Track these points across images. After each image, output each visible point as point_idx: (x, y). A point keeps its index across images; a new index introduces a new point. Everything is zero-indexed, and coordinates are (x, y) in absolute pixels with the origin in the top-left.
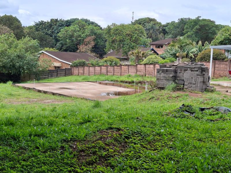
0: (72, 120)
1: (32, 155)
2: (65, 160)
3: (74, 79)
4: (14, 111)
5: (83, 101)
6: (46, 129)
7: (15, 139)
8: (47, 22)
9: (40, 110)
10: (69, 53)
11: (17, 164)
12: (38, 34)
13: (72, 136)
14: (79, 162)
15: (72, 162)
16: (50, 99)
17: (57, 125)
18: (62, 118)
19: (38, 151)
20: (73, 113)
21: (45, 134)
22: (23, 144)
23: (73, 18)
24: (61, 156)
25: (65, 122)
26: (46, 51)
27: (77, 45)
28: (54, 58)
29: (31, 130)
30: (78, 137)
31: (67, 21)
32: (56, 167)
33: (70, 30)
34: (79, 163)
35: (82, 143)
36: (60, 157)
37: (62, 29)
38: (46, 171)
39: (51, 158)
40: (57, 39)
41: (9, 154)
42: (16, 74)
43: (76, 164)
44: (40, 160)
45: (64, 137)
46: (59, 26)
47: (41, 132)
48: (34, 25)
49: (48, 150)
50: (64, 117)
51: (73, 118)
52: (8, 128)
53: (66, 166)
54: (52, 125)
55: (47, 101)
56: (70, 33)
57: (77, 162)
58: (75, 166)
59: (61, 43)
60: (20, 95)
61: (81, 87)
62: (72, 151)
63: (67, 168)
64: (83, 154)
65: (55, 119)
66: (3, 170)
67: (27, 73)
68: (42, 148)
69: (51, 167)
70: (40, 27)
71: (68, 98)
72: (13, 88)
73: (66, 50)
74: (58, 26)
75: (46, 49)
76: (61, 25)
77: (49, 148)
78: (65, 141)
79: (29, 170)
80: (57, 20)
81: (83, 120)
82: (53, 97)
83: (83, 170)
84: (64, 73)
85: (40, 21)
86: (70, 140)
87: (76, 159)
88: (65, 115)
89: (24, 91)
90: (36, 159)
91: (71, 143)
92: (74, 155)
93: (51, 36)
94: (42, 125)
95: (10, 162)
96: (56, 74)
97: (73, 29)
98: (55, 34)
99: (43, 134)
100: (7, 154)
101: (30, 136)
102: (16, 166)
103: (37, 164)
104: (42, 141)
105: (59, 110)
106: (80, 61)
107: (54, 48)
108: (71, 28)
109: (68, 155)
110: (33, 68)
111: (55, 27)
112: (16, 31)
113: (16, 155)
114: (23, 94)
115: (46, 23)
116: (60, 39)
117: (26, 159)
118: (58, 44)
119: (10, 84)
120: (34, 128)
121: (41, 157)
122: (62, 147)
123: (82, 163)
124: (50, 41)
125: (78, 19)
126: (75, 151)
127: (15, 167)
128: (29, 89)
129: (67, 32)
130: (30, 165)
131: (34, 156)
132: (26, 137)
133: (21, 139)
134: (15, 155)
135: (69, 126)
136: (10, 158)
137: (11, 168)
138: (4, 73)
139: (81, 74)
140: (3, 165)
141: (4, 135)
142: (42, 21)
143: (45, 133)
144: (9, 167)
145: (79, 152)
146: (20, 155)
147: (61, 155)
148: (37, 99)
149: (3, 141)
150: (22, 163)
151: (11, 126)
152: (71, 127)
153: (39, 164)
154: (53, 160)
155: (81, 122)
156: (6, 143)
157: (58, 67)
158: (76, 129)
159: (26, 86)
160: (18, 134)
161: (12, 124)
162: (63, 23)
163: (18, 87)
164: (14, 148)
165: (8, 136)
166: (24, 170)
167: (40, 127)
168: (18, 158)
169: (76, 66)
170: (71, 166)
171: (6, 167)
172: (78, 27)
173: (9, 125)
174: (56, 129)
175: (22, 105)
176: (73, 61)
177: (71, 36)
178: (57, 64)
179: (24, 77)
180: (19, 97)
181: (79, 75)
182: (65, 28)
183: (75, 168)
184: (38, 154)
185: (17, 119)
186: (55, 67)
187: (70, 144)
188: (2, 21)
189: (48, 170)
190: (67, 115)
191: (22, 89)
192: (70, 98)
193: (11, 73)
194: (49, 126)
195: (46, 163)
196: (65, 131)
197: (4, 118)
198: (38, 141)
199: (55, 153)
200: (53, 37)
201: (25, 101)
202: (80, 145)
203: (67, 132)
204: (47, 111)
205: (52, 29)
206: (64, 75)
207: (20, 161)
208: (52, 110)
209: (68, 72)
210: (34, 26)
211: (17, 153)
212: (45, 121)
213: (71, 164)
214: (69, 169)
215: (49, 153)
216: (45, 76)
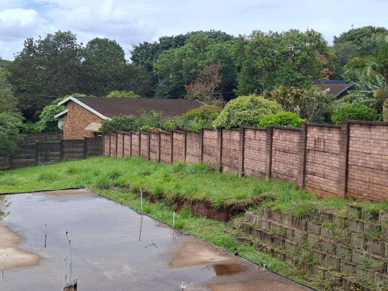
84: (81, 149)
97: (181, 51)
115: (150, 46)
116: (158, 73)
139: (114, 153)
162: (172, 43)
181: (111, 155)
186: (95, 134)
206: (80, 156)
209: (91, 148)
216: (28, 158)
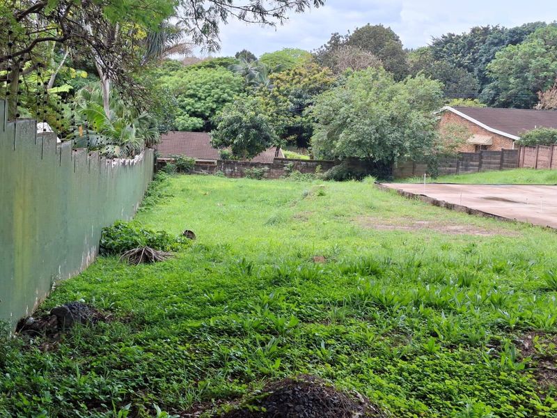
0: (520, 279)
1: (421, 348)
2: (501, 373)
3: (525, 178)
4: (378, 244)
5: (546, 233)
6: (452, 293)
7: (382, 308)
8: (462, 35)
9: (436, 248)
10: (512, 110)
11: (387, 364)
12: (440, 66)
13: (521, 319)
14: (539, 385)
15: (521, 380)
16: (461, 224)
17: (480, 288)
18: (491, 271)
19: (436, 343)
20: (521, 262)
21: (452, 306)
22: (401, 321)
23: (530, 22)
24: (492, 364)
25: (500, 282)
26: (457, 107)
27: (535, 90)
28: (475, 125)
29: (418, 290)
30: (538, 324)
31: (514, 32)
32: (480, 388)
33: (520, 54)
34: (539, 388)
35: (546, 338)
36: (488, 365)
37: (500, 51)
38: (456, 391)
39: (467, 363)
40: (484, 78)
41: (370, 340)
42: (383, 159)
43: (531, 389)
44: (440, 364)
45: (499, 317)
46: (493, 44)
47: (443, 298)
48: (431, 44)
49: (460, 344)
50: (498, 271)
51: (522, 275)
52: (367, 281)
53: (505, 389)
54: (468, 286)
55: (454, 228)
56: (520, 61)
57: (535, 384)
58: (527, 392)
59: (495, 88)
60: (391, 209)
61: (544, 199)
62: (520, 355)
63: (507, 395)
64: (549, 367)
65: (474, 272)
66: (357, 373)
67: (409, 159)
68: (444, 336)
69: (466, 384)
70: (444, 49)
71: (506, 224)
72: (378, 192)
73: (506, 105)
74: (490, 44)
75: (456, 102)
76: (496, 41)
77: (462, 338)
78: (501, 327)
79: (414, 383)
80: (486, 30)
81: (549, 281)
82: (467, 218)
83: (550, 407)
84: (499, 161)
85: (446, 35)
86: (515, 328)
87: (530, 376)
88: (499, 266)
89: (401, 200)
90: (431, 360)
91: (517, 335)
92: (527, 366)
93: (471, 70)
94: (444, 283)
95: (374, 357)
96: (478, 163)
97: (527, 49)
98: (481, 66)
99: (446, 304)
100: (367, 339)
101: (417, 304)
102: (385, 368)
103: (433, 372)
104: (443, 319)
105: (484, 251)
106: (541, 131)
107: (475, 100)
108: (524, 47)
109: (511, 363)
110: (424, 147)
111: (482, 48)
112: (388, 61)
113: (387, 344)
114: (397, 206)
115: (460, 40)
116: (493, 76)
117: (409, 356)
118: (486, 90)
119: (369, 183)
120: (425, 287)
121: (444, 358)
122: (495, 343)
123: (547, 388)
124: (467, 83)
125: (544, 23)
126: (527, 355)
127: (383, 371)
128: (411, 196)
129: (510, 57)
130: (418, 372)
131: (425, 352)
132: (406, 306)
133: (395, 309)
134: (384, 343)
135: (512, 292)
136: (373, 349)
137: (376, 371)
138: (359, 158)
139: (544, 165)
140: (359, 361)
141: (360, 295)
142: (451, 35)
143: (451, 302)
144: (371, 368)
145: (538, 359)
146: (396, 345)
147: (492, 361)
148: (430, 221)
149: (358, 309)
150: (399, 365)
151: (374, 277)
152: (517, 297)
153: (437, 372)
154: (472, 369)
155: (543, 285)
156: (363, 313)
157: (485, 147)
158: (530, 303)
159: (405, 190)
160: (389, 297)
161: (375, 273)
162: (503, 37)
163: (388, 190)
164: (381, 327)
165: (369, 298)
166: (404, 381)
167: (439, 286)
168: (391, 350)
169: (532, 144)
170: (518, 392)
171: (364, 367)
172: (543, 43)
173: (370, 274)
174: (479, 297)
175: (396, 233)
176: (524, 132)
177: (524, 68)
178: (482, 140)
179: (402, 169)
180: (388, 214)
181: (538, 167)
182: (508, 49)
183: (528, 397)
184: (436, 348)
185: (387, 263)
186: (477, 146)
187: (515, 336)
188: (360, 39)
189: (460, 390)
190: (506, 265)
191: (397, 196)
192: (512, 224)
193: (374, 158)
194: (461, 287)
195: (454, 373)
196: (500, 303)
197: (358, 258)
198: (435, 319)
199: (477, 353)
200: (476, 72)
201: (402, 224)
202: (541, 344)
203: (507, 308)
204: (455, 252)
205: (473, 53)
206: (497, 167)
207: (395, 359)
208: (467, 250)
209: (508, 160)
210: (431, 47)
211: (387, 340)
212: (451, 276)
213: (519, 385)
214: (514, 397)
215: (461, 350)
216: (451, 166)
